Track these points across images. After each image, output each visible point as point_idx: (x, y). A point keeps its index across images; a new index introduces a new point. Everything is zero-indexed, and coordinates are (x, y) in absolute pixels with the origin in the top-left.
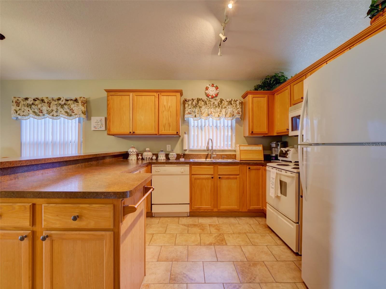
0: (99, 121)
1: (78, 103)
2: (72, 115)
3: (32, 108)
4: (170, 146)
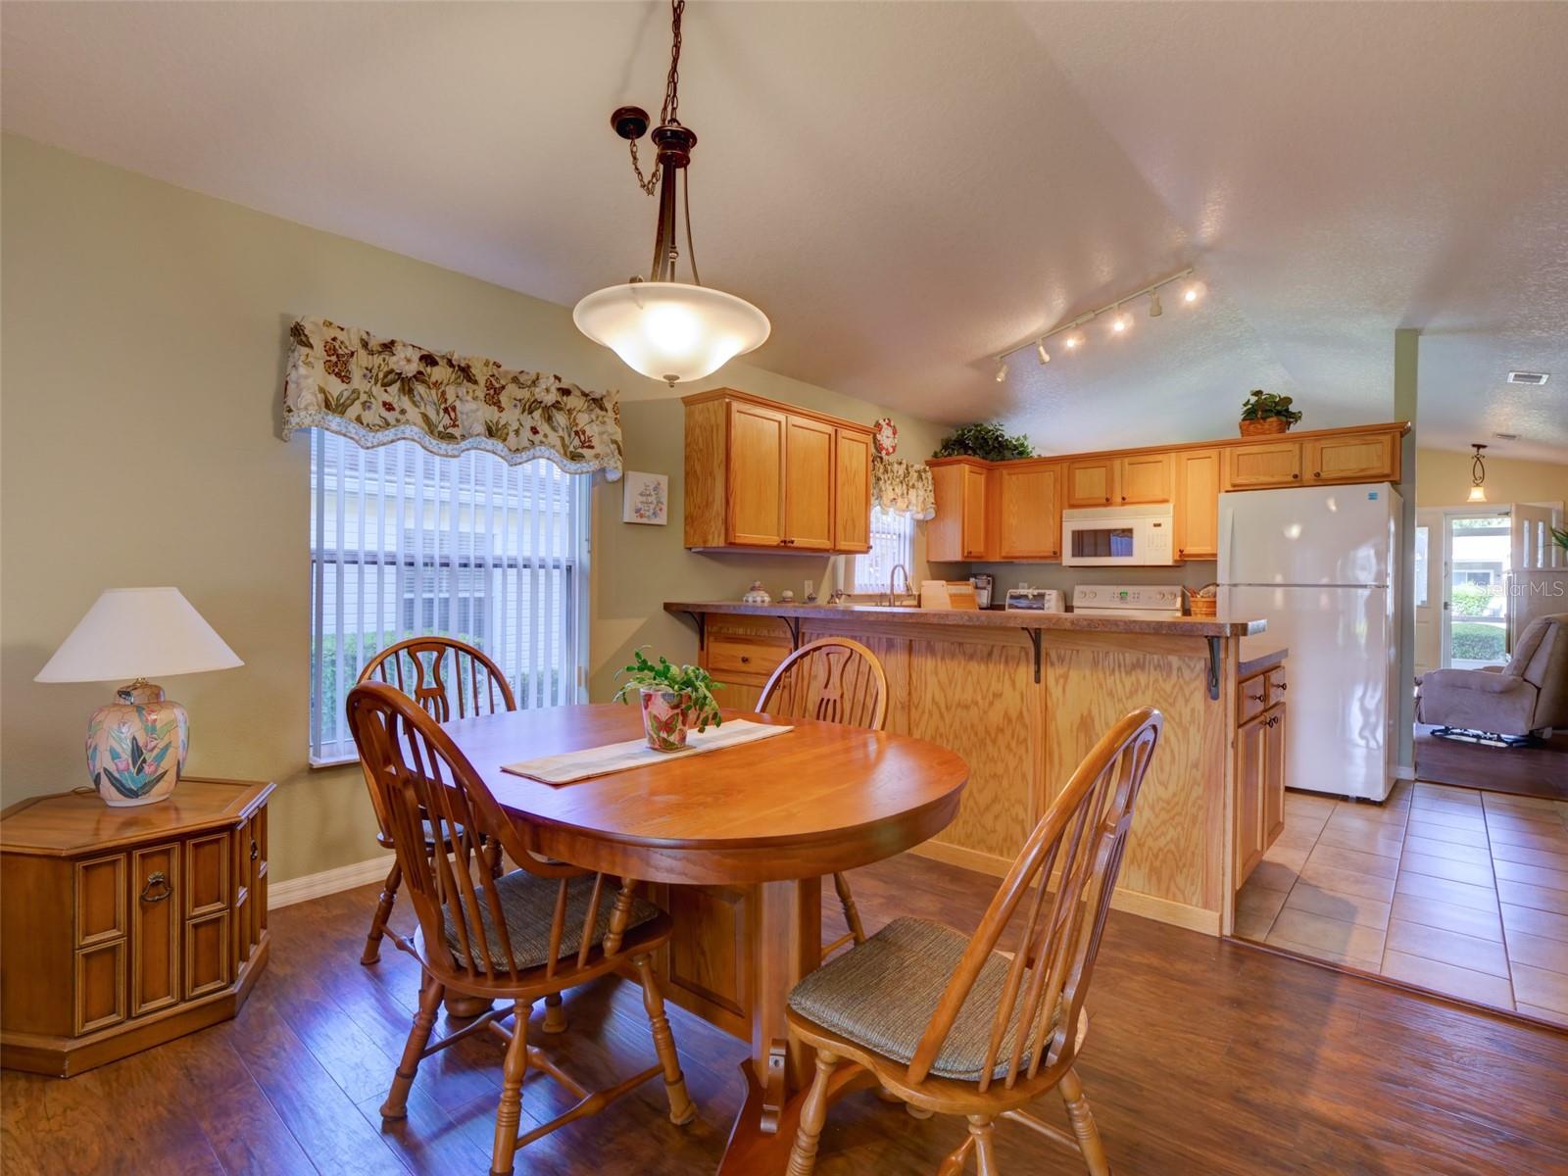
0: (651, 488)
1: (604, 413)
2: (584, 457)
3: (417, 398)
4: (811, 582)
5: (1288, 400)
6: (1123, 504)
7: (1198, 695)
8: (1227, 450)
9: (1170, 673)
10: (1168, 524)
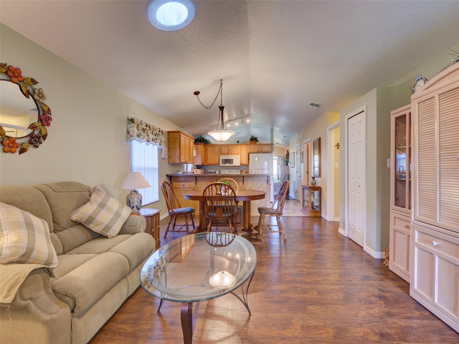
3: (145, 133)
5: (257, 138)
6: (231, 154)
7: (266, 184)
8: (248, 146)
9: (262, 182)
10: (239, 158)
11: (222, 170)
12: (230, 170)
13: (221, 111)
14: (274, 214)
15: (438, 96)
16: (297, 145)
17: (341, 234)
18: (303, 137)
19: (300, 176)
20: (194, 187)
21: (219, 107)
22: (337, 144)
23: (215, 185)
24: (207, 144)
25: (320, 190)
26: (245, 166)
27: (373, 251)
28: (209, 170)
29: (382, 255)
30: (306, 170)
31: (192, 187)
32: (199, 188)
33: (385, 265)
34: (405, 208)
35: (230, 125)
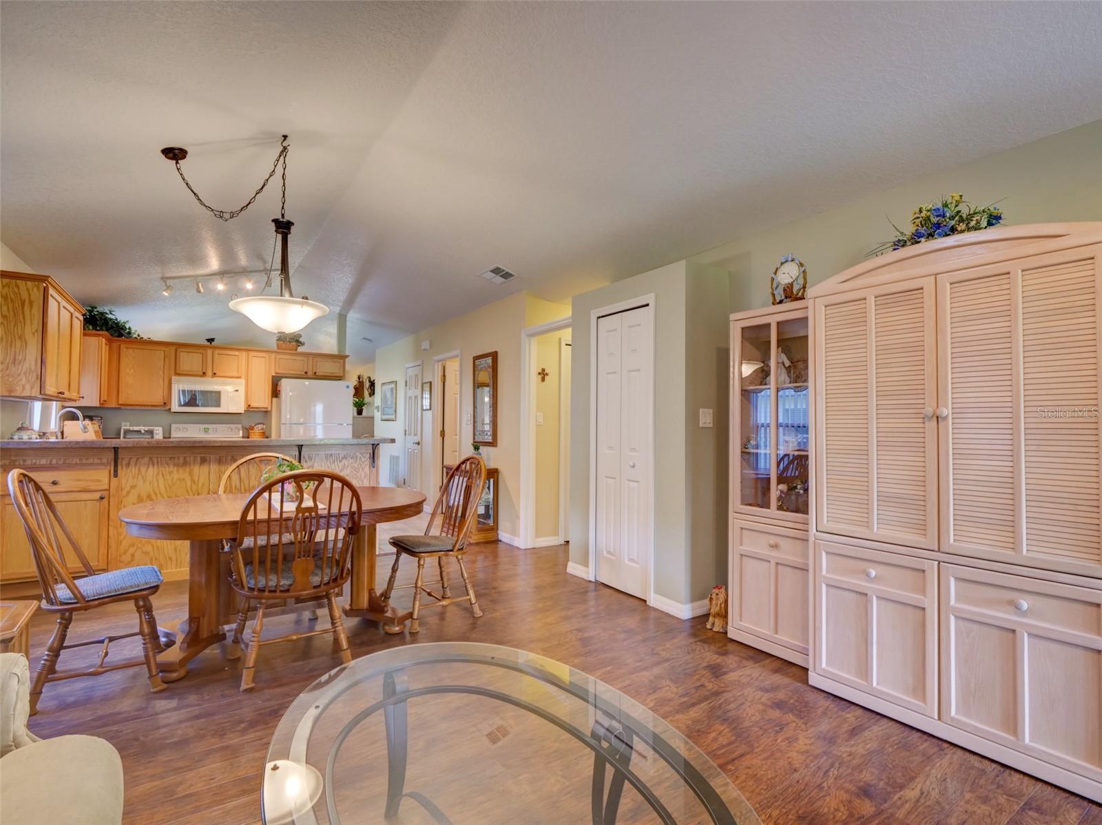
6: (213, 377)
7: (367, 467)
8: (274, 355)
9: (357, 460)
10: (242, 389)
11: (174, 426)
12: (206, 426)
13: (280, 236)
14: (451, 551)
15: (873, 298)
16: (408, 366)
17: (576, 576)
18: (431, 347)
19: (418, 444)
20: (107, 487)
21: (276, 221)
22: (540, 371)
23: (298, 480)
24: (121, 335)
25: (496, 475)
26: (257, 416)
27: (678, 605)
28: (123, 424)
29: (693, 609)
30: (440, 429)
31: (93, 488)
32: (128, 488)
33: (711, 629)
34: (769, 508)
35: (226, 284)
